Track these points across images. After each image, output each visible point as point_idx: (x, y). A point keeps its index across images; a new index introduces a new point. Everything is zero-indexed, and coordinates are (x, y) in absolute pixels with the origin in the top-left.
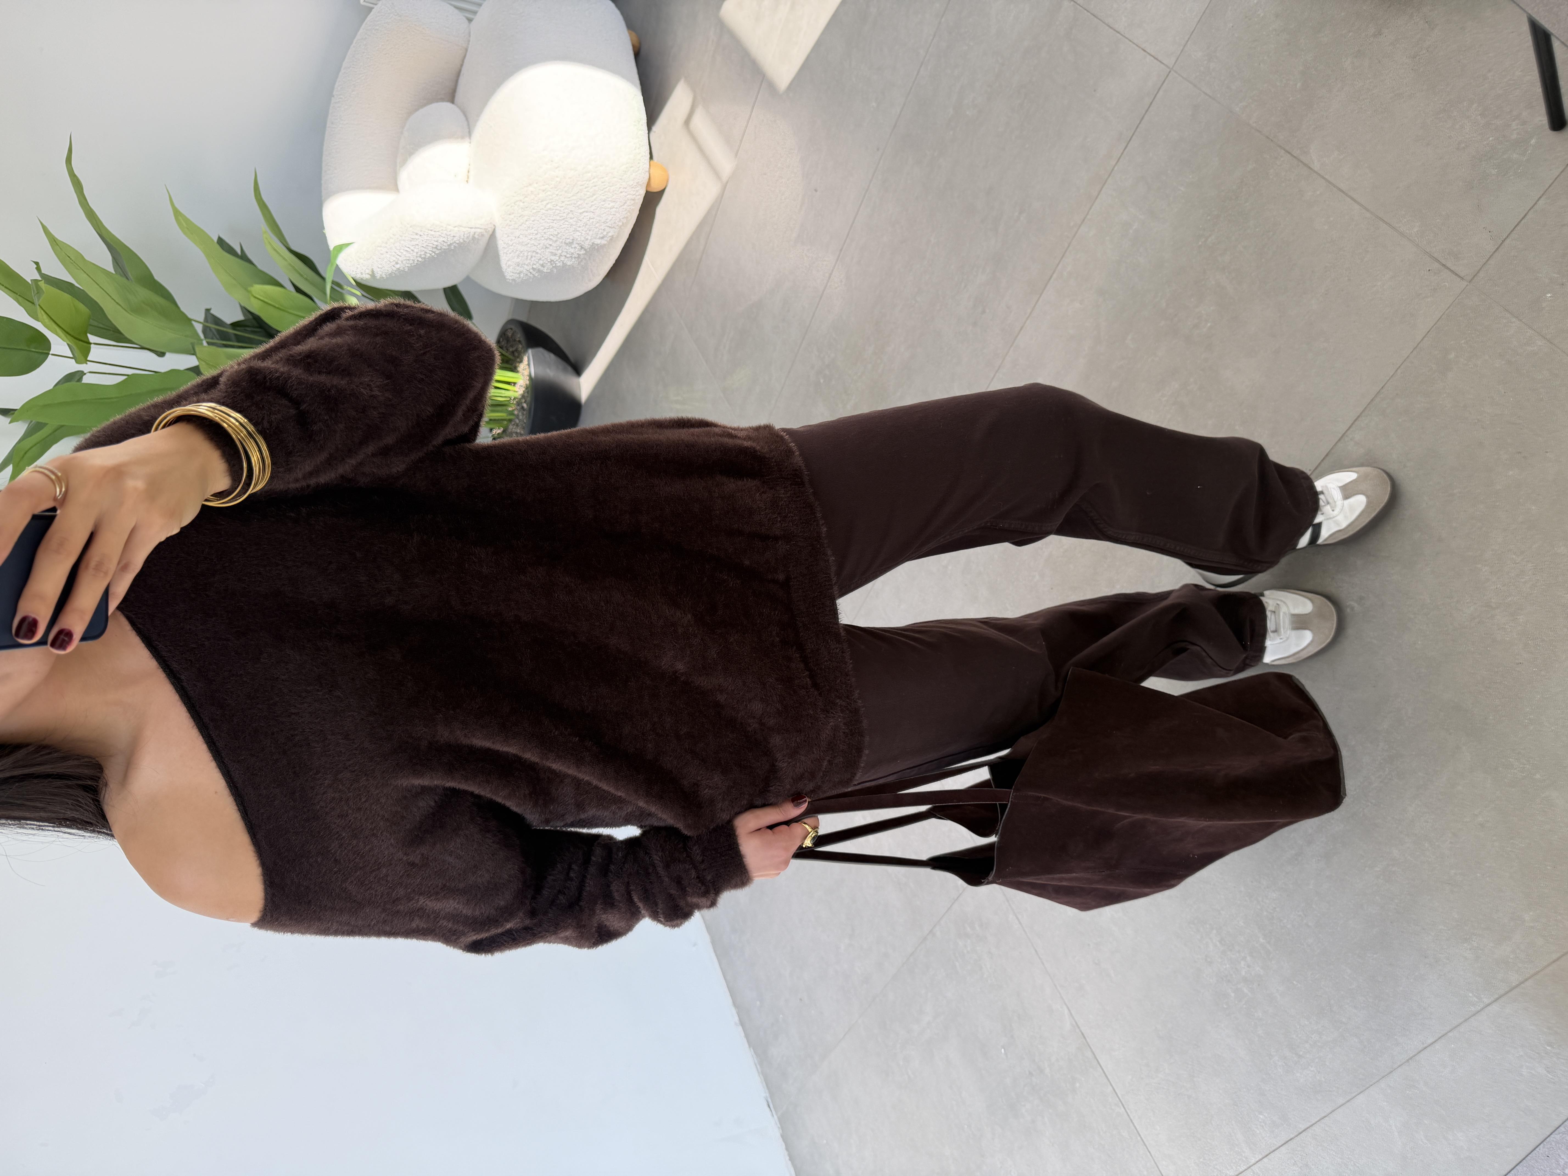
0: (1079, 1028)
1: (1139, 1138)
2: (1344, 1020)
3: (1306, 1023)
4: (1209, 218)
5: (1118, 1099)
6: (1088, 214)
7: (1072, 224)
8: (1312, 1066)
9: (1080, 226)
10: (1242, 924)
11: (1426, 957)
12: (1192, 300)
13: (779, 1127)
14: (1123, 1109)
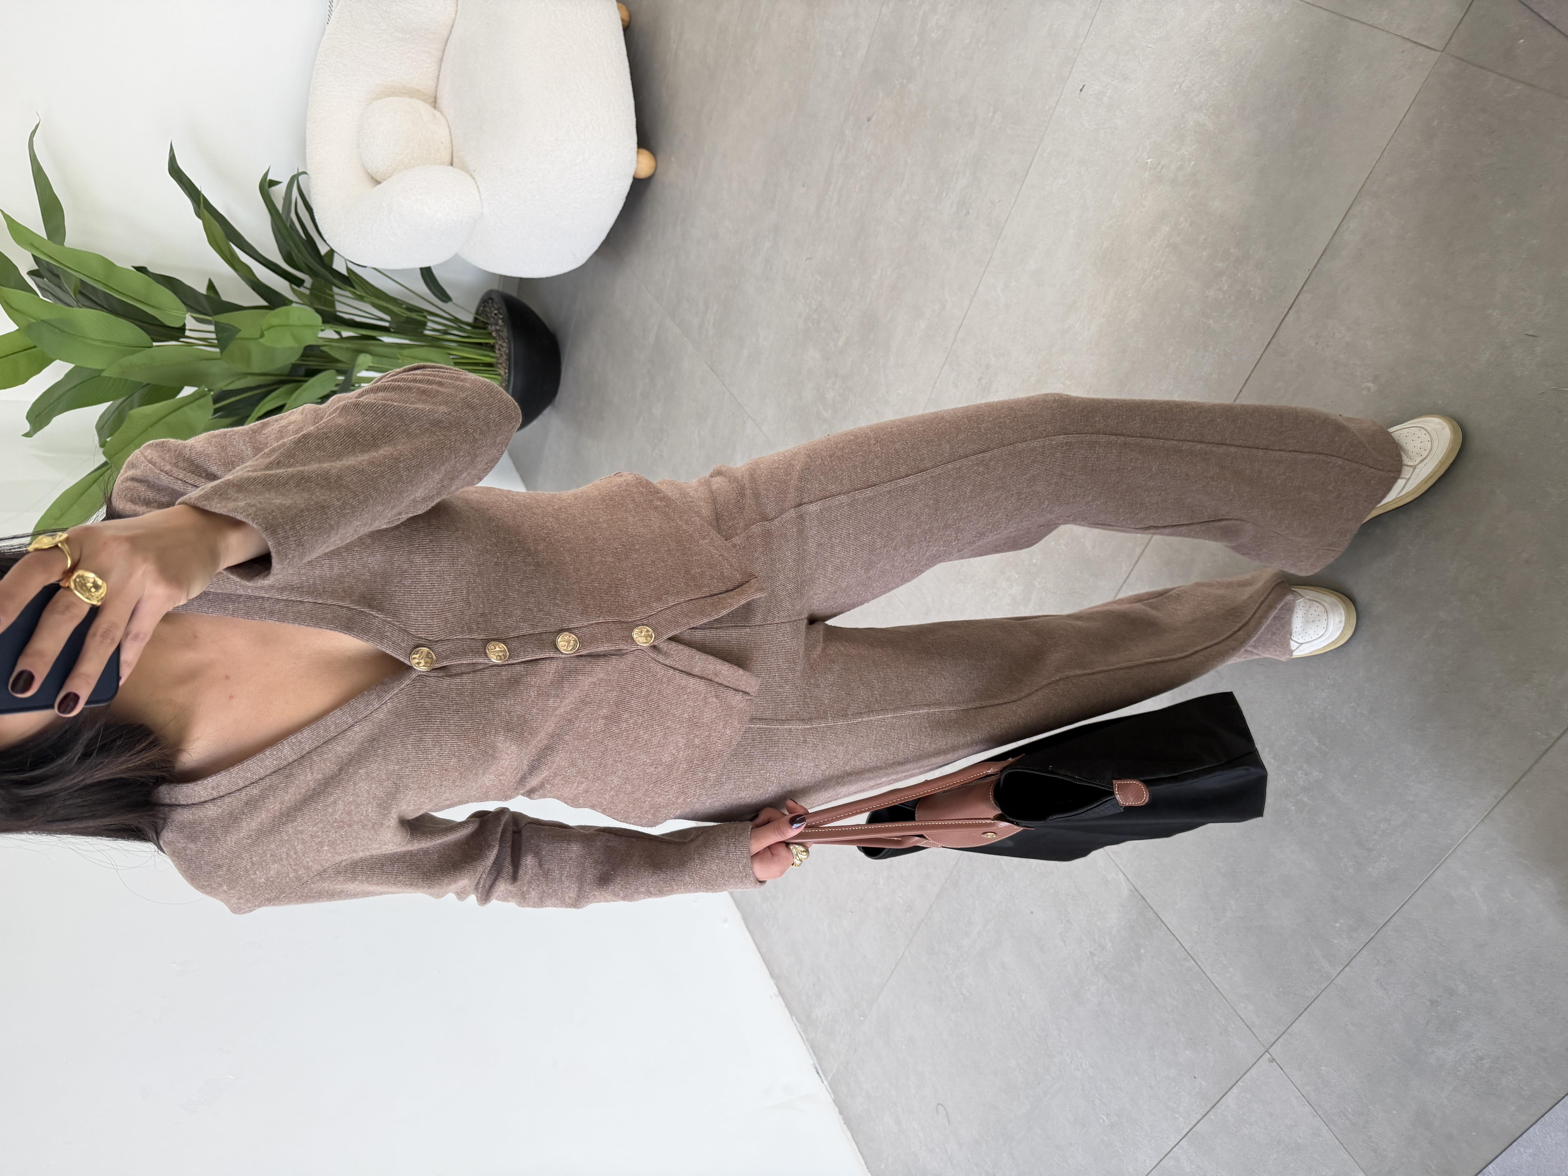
0: (1137, 891)
1: (1213, 987)
2: (1411, 799)
3: (1372, 813)
4: (1181, 65)
5: (1186, 953)
6: (1061, 95)
7: (1047, 108)
8: (1383, 857)
9: (1055, 109)
10: (1295, 733)
11: (1487, 710)
12: (1173, 145)
13: (830, 1093)
14: (1193, 962)
